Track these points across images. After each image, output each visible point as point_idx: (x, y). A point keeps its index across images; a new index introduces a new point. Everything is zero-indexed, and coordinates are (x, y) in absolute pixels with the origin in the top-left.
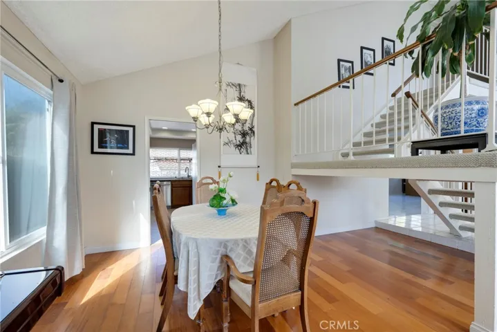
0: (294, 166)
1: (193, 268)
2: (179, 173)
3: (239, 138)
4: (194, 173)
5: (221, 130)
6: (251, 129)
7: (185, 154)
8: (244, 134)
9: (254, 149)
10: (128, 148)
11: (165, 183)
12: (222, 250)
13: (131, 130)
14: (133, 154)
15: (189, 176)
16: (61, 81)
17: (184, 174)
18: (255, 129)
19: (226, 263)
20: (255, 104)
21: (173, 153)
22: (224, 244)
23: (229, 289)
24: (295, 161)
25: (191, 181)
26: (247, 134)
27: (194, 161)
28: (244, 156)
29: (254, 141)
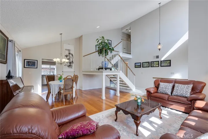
0: (83, 72)
1: (54, 89)
2: (50, 73)
3: (69, 64)
4: (55, 74)
5: (61, 64)
6: (72, 62)
7: (52, 67)
8: (70, 63)
9: (73, 67)
10: (35, 66)
11: (44, 77)
12: (59, 86)
13: (36, 61)
14: (37, 68)
15: (54, 74)
16: (20, 51)
17: (52, 74)
18: (74, 62)
19: (60, 88)
20: (73, 55)
21: (48, 66)
22: (60, 85)
23: (60, 92)
24: (83, 70)
25: (54, 76)
26: (71, 63)
27: (55, 69)
28: (70, 69)
29: (73, 65)
